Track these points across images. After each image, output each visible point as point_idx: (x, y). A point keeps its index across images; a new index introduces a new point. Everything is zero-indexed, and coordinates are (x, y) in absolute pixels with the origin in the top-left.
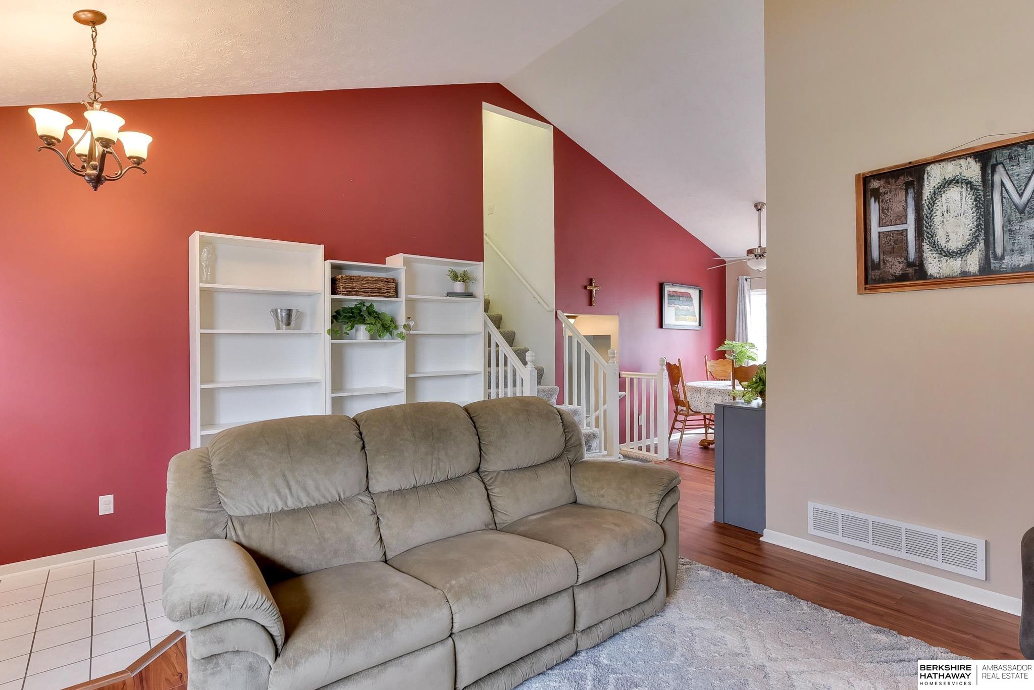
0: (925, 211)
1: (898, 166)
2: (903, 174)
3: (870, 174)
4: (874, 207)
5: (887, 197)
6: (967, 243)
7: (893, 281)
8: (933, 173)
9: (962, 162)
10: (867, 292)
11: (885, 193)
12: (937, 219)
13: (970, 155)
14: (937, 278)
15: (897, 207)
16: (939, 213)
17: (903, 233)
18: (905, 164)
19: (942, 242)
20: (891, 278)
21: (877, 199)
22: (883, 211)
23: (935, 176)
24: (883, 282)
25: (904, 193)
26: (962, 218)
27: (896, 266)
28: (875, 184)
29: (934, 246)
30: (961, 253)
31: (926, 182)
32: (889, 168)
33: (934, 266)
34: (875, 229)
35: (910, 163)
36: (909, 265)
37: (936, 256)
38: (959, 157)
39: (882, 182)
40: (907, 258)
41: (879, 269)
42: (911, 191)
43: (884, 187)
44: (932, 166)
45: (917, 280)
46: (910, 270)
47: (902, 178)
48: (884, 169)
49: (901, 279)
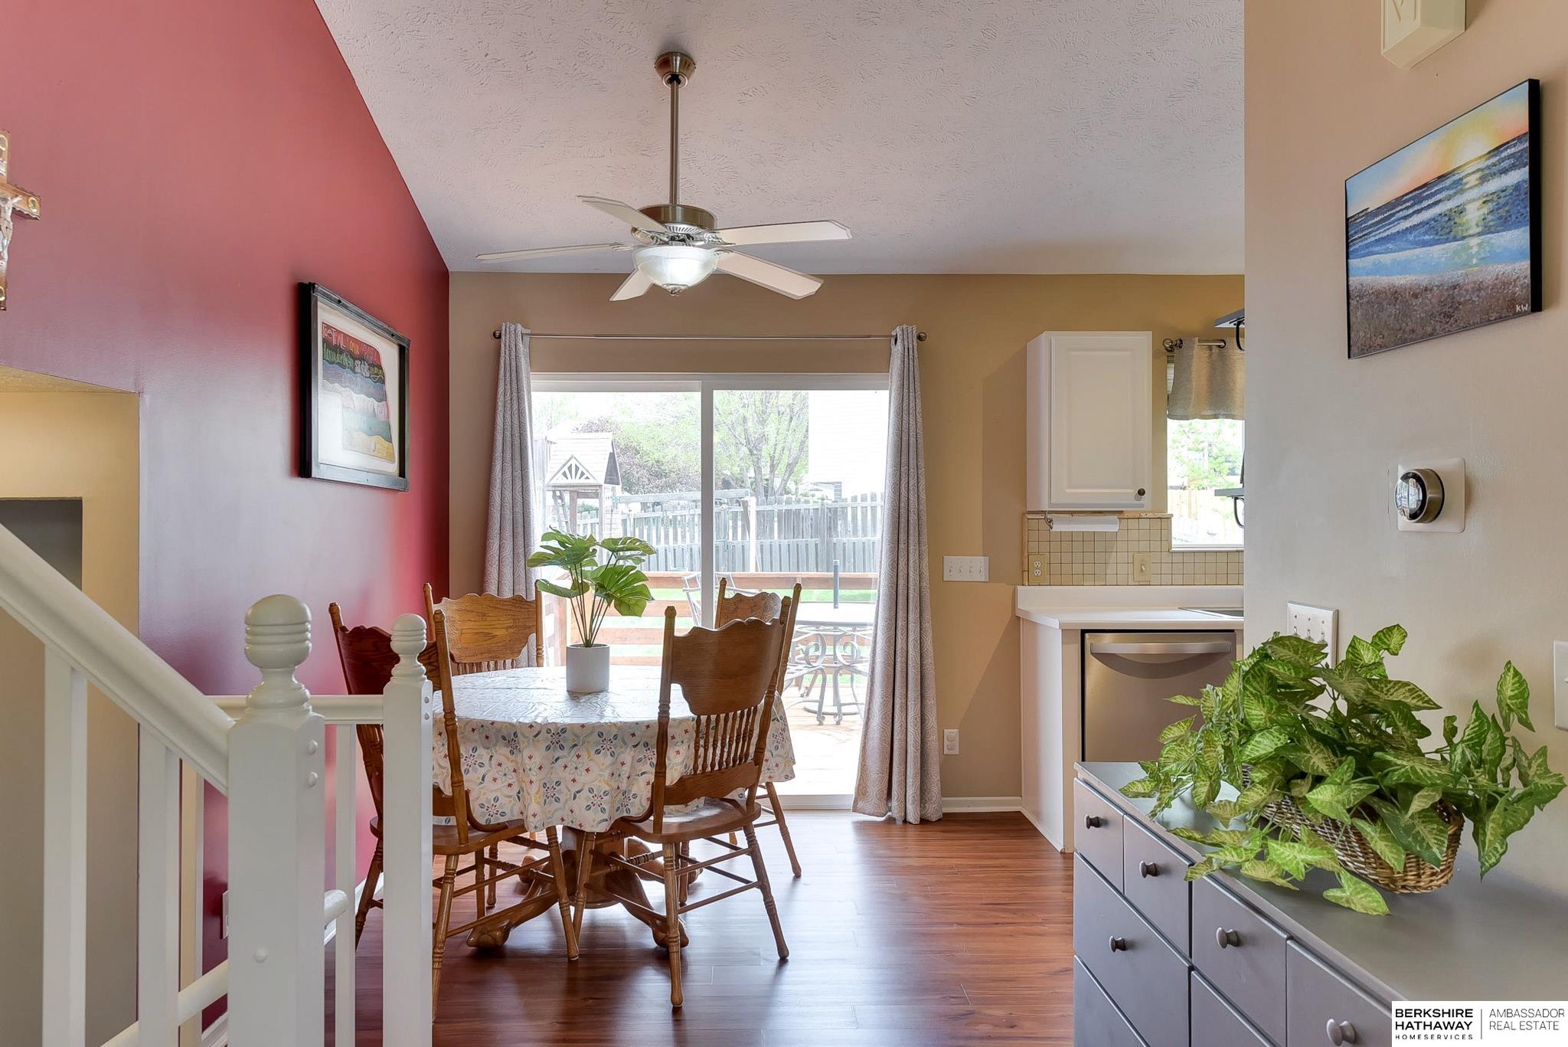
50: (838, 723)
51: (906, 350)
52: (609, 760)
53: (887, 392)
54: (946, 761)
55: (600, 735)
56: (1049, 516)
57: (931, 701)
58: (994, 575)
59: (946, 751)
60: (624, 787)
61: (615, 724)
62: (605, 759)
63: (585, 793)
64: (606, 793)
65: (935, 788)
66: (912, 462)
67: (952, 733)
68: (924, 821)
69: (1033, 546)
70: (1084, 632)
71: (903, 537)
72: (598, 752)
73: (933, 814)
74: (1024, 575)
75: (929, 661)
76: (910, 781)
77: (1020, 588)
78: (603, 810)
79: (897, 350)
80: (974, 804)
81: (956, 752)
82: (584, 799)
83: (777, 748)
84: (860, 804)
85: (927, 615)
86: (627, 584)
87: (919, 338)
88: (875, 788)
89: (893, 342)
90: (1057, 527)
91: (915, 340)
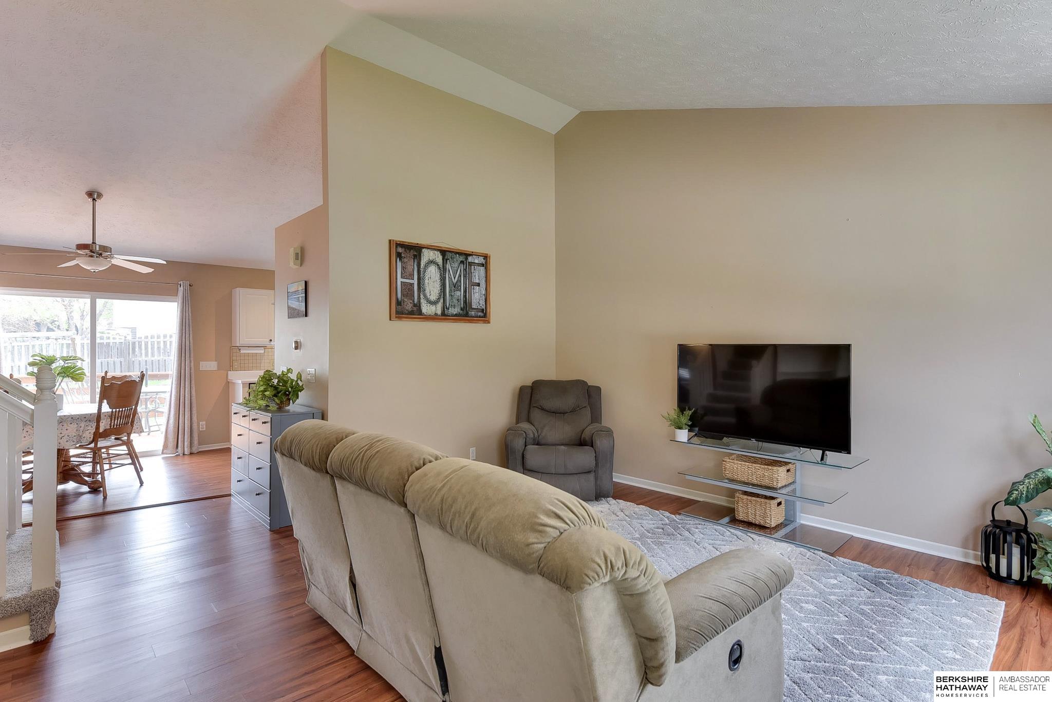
0: (421, 276)
1: (412, 243)
2: (412, 249)
3: (399, 243)
4: (399, 264)
5: (406, 260)
6: (437, 298)
7: (407, 314)
8: (425, 254)
9: (436, 252)
10: (397, 319)
11: (405, 258)
12: (426, 281)
13: (439, 250)
14: (425, 315)
15: (410, 268)
16: (427, 278)
17: (412, 285)
18: (415, 244)
19: (428, 295)
20: (407, 312)
21: (400, 260)
22: (403, 268)
23: (427, 255)
24: (403, 314)
25: (413, 260)
26: (435, 283)
27: (409, 306)
28: (400, 250)
29: (425, 296)
30: (434, 303)
31: (422, 258)
32: (409, 243)
33: (426, 309)
34: (400, 280)
35: (418, 244)
36: (415, 305)
37: (426, 302)
38: (435, 250)
39: (403, 249)
40: (414, 301)
41: (401, 306)
42: (416, 260)
43: (404, 253)
44: (425, 249)
45: (418, 315)
46: (415, 309)
47: (412, 251)
48: (405, 242)
49: (411, 313)
50: (149, 434)
51: (185, 290)
52: (76, 426)
53: (177, 303)
54: (200, 433)
55: (72, 418)
56: (240, 348)
57: (194, 412)
58: (219, 368)
59: (200, 430)
60: (81, 434)
61: (78, 415)
62: (74, 426)
63: (66, 437)
64: (74, 436)
65: (196, 442)
66: (187, 329)
67: (203, 423)
68: (191, 454)
69: (234, 358)
70: (250, 384)
71: (183, 355)
72: (71, 424)
73: (195, 450)
74: (231, 368)
75: (194, 398)
76: (186, 440)
77: (229, 372)
78: (74, 441)
79: (181, 289)
80: (212, 447)
81: (205, 429)
82: (65, 439)
83: (137, 423)
84: (164, 452)
85: (193, 382)
86: (74, 371)
87: (190, 285)
88: (171, 444)
89: (179, 286)
90: (242, 352)
91: (188, 286)
